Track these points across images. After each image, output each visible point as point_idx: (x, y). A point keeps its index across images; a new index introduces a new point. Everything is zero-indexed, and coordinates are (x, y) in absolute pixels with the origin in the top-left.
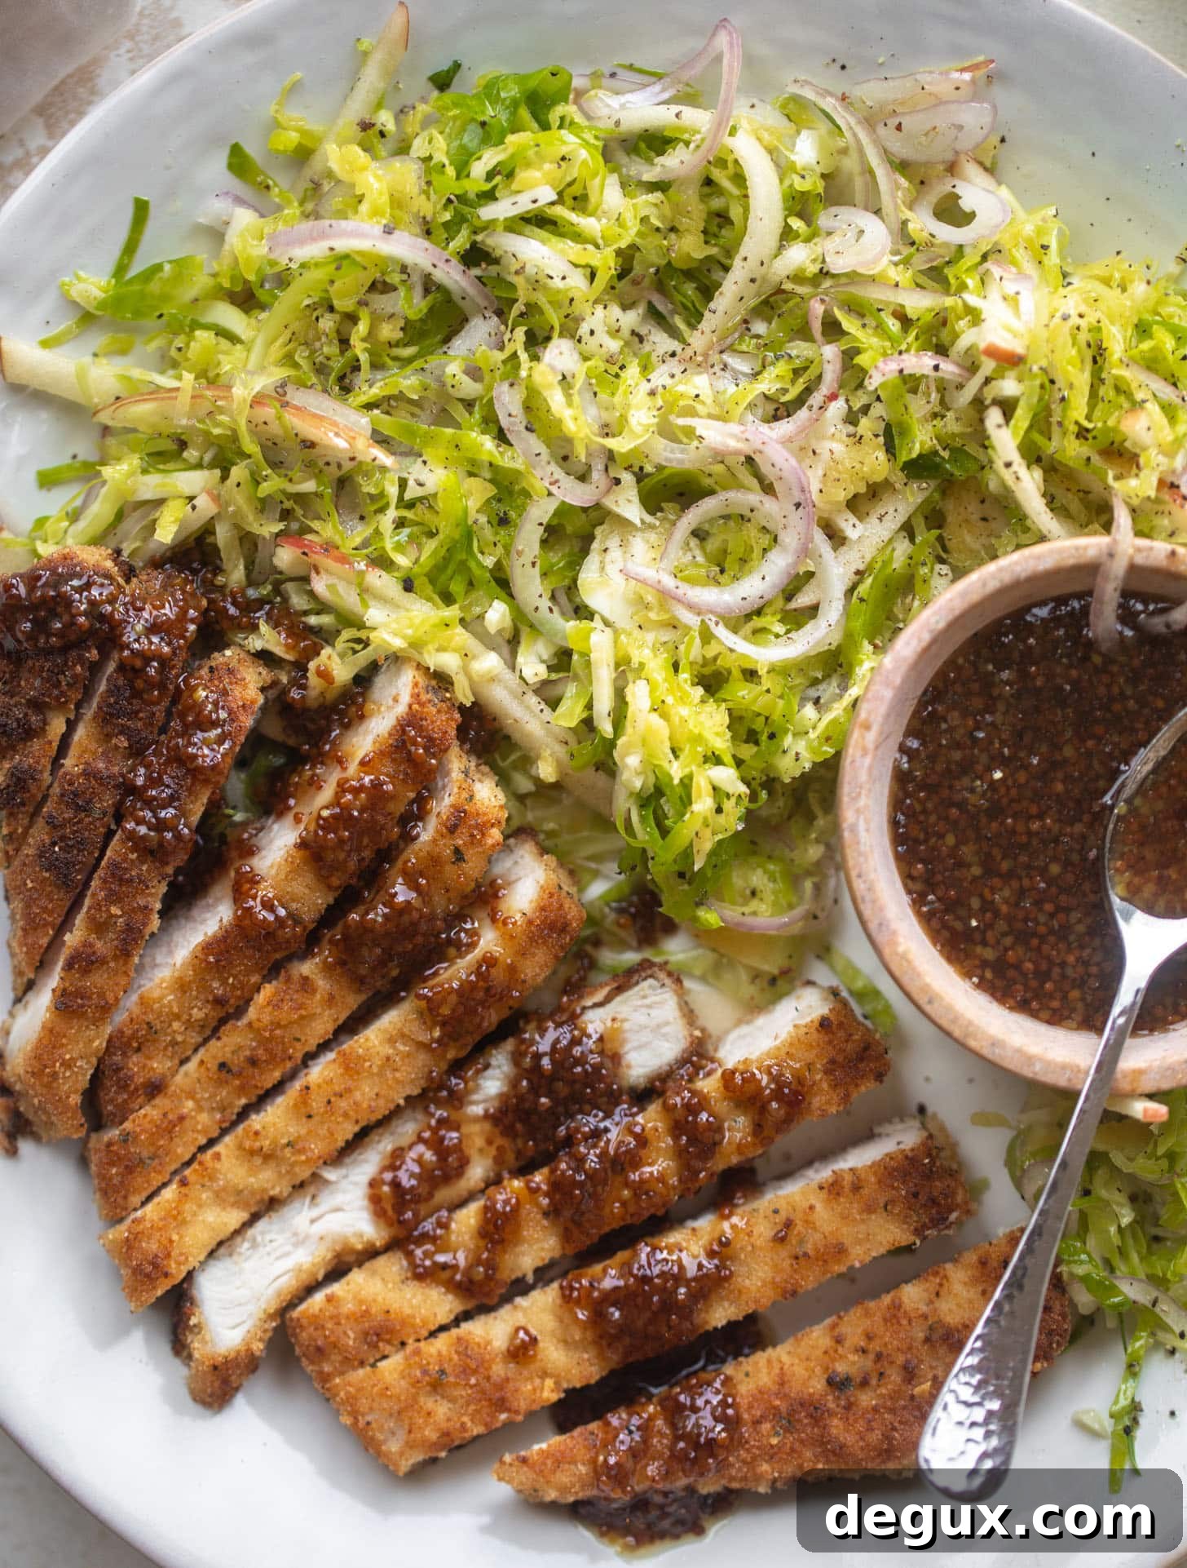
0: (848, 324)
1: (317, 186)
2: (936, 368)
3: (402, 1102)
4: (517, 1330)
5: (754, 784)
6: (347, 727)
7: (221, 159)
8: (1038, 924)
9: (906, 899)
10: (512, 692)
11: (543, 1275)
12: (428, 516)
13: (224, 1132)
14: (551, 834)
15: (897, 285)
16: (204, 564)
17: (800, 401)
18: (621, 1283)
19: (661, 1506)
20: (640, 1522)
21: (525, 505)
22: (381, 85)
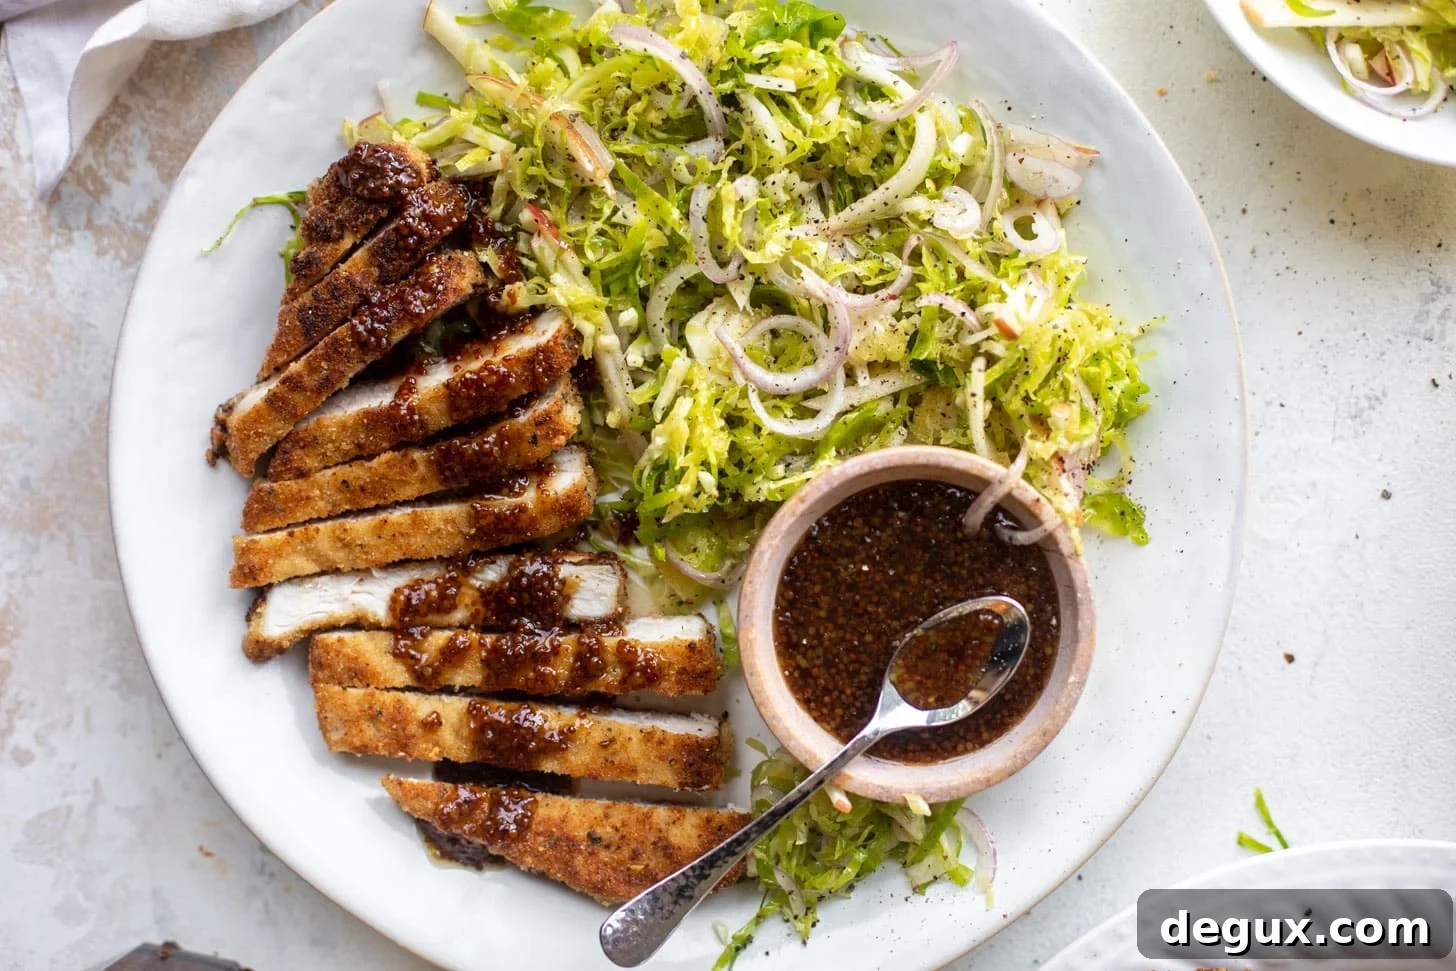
0: (927, 259)
1: (664, 11)
2: (963, 314)
3: (435, 557)
4: (434, 712)
5: (728, 492)
6: (512, 332)
8: (841, 661)
9: (772, 606)
10: (616, 364)
11: (465, 691)
12: (621, 238)
13: (330, 518)
14: (601, 454)
15: (967, 253)
16: (482, 195)
17: (875, 289)
18: (503, 720)
19: (463, 846)
20: (448, 847)
21: (680, 262)
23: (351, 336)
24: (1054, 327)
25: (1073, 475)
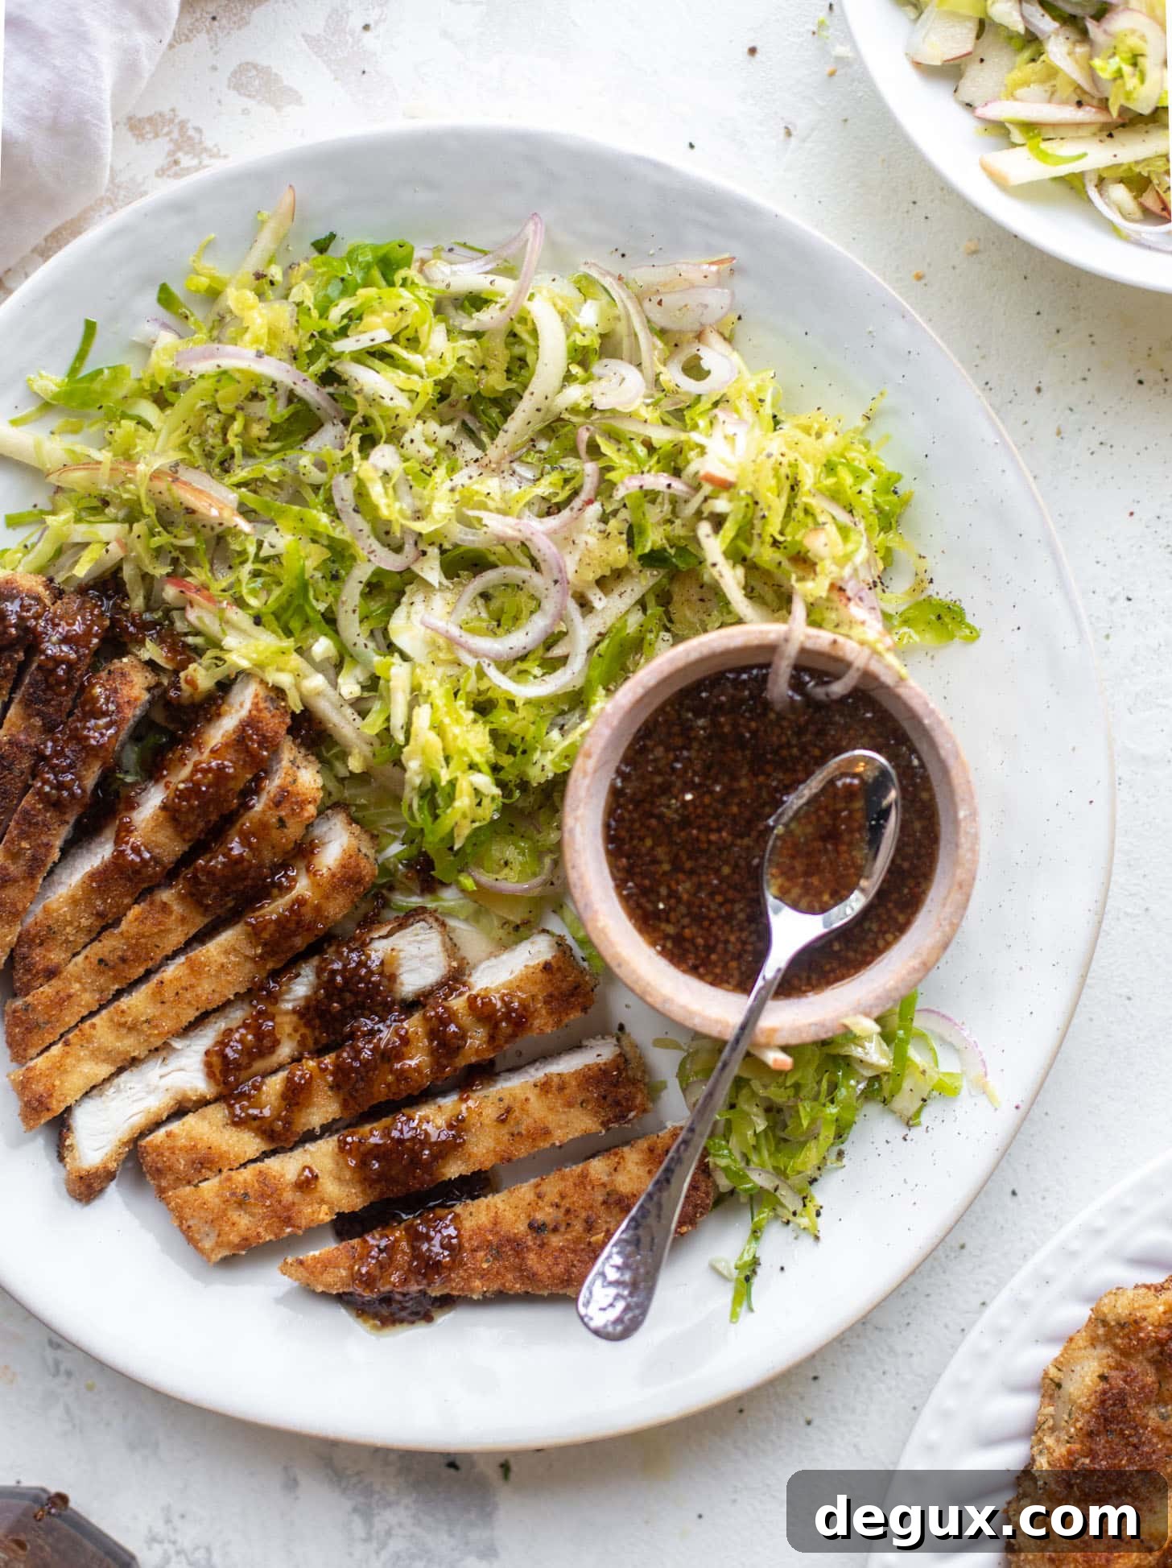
0: (606, 447)
1: (222, 318)
2: (669, 486)
3: (232, 997)
4: (304, 1168)
5: (511, 785)
7: (153, 294)
8: (709, 910)
9: (611, 884)
10: (332, 704)
11: (327, 1129)
12: (277, 570)
13: (102, 1007)
14: (361, 807)
15: (646, 421)
16: (117, 592)
17: (569, 501)
19: (400, 1302)
20: (385, 1311)
21: (351, 567)
22: (273, 247)
24: (769, 456)
25: (861, 599)
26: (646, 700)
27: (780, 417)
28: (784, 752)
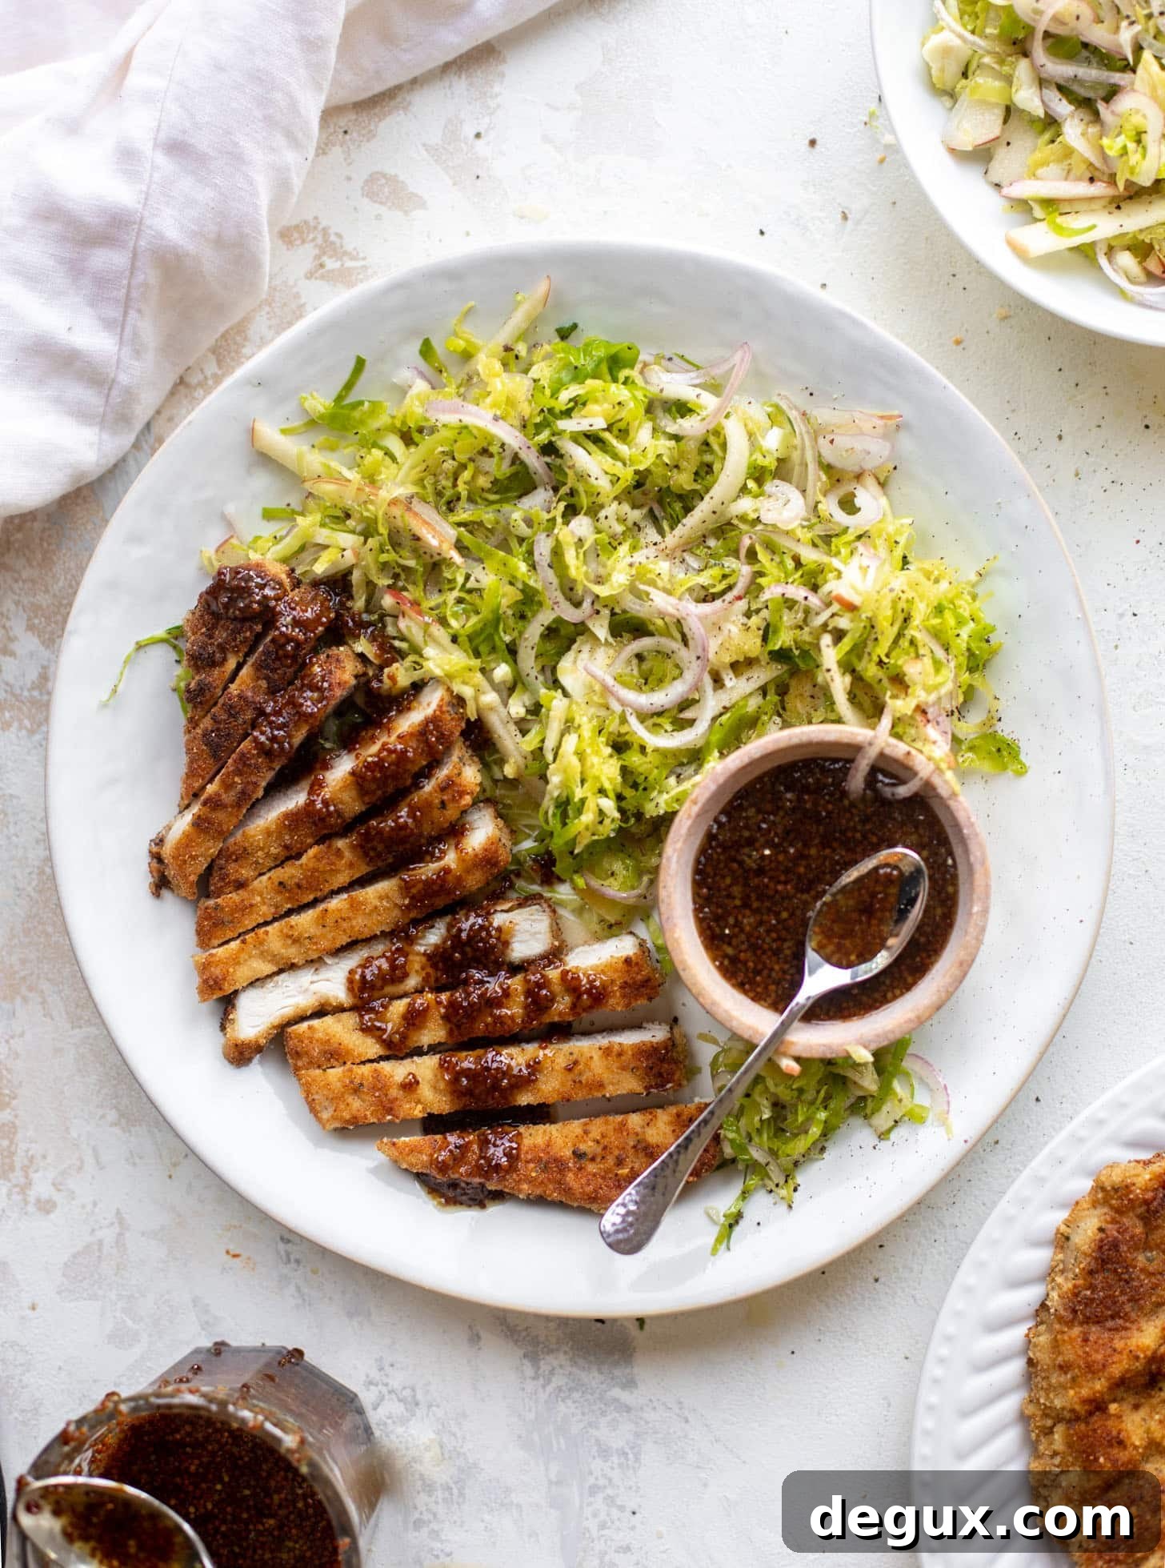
0: (763, 555)
1: (469, 378)
2: (806, 598)
3: (378, 933)
4: (410, 1074)
5: (629, 813)
6: (400, 712)
7: (416, 346)
8: (764, 942)
9: (690, 906)
10: (502, 721)
11: (432, 1049)
12: (478, 601)
13: (275, 920)
14: (505, 806)
15: (799, 541)
17: (720, 595)
18: (473, 1067)
19: (464, 1189)
20: (451, 1194)
21: (538, 611)
22: (524, 326)
23: (256, 748)
24: (891, 590)
25: (938, 723)
26: (749, 769)
27: (910, 559)
28: (850, 834)
